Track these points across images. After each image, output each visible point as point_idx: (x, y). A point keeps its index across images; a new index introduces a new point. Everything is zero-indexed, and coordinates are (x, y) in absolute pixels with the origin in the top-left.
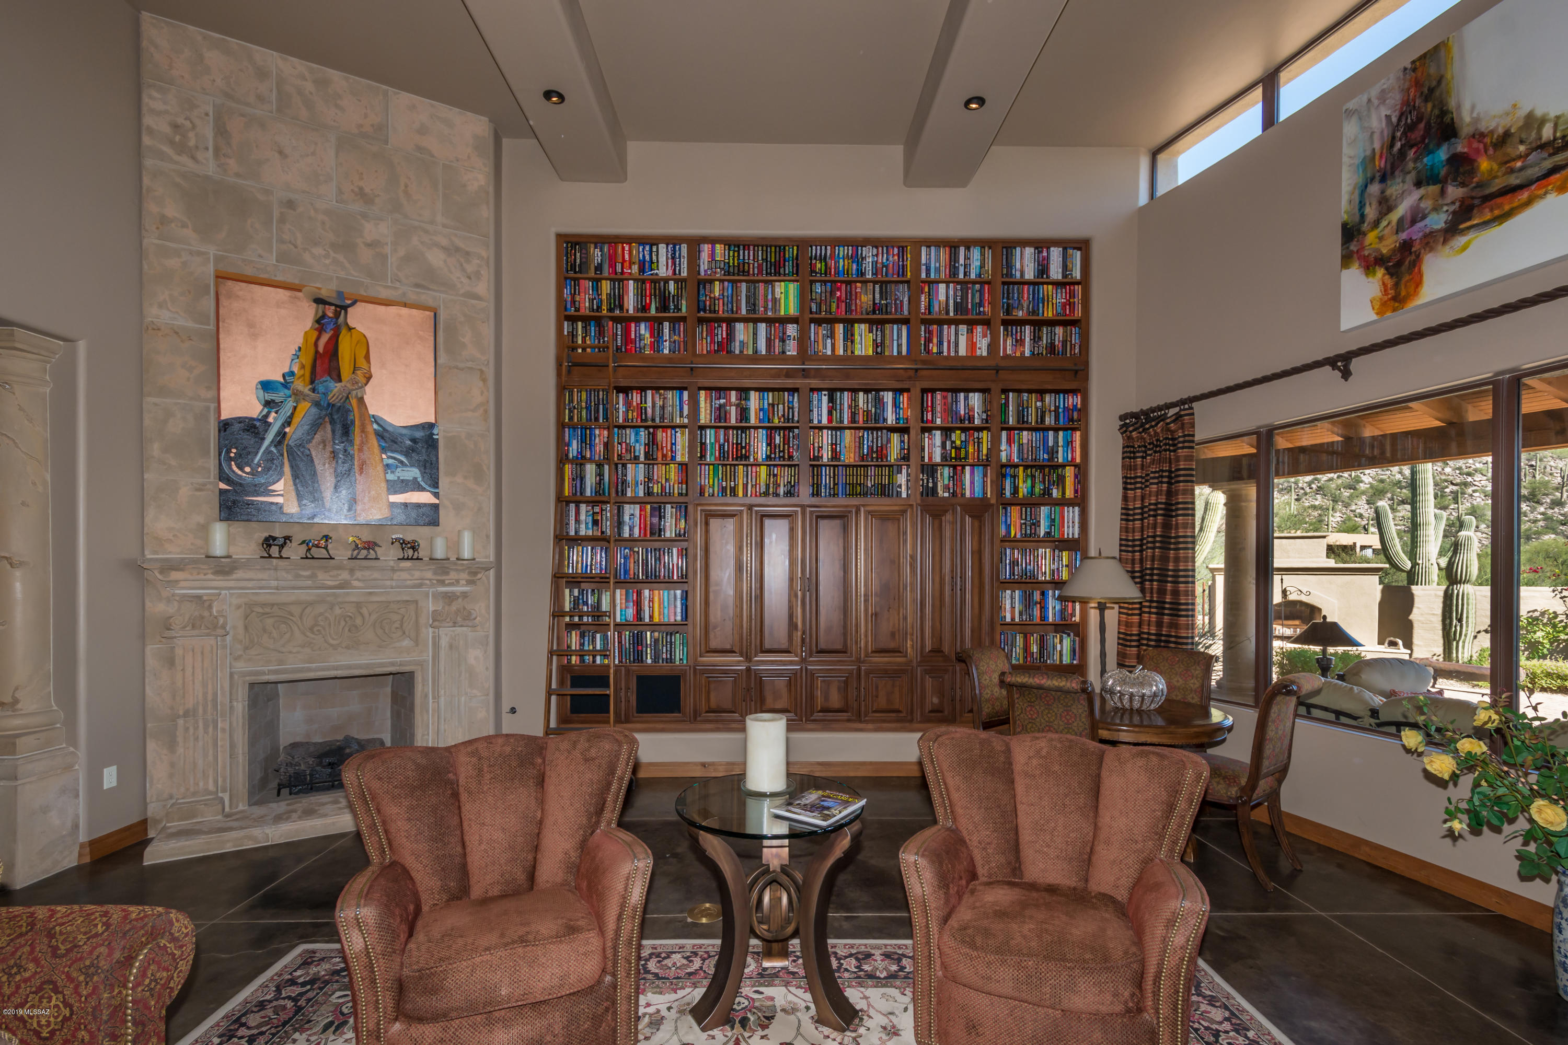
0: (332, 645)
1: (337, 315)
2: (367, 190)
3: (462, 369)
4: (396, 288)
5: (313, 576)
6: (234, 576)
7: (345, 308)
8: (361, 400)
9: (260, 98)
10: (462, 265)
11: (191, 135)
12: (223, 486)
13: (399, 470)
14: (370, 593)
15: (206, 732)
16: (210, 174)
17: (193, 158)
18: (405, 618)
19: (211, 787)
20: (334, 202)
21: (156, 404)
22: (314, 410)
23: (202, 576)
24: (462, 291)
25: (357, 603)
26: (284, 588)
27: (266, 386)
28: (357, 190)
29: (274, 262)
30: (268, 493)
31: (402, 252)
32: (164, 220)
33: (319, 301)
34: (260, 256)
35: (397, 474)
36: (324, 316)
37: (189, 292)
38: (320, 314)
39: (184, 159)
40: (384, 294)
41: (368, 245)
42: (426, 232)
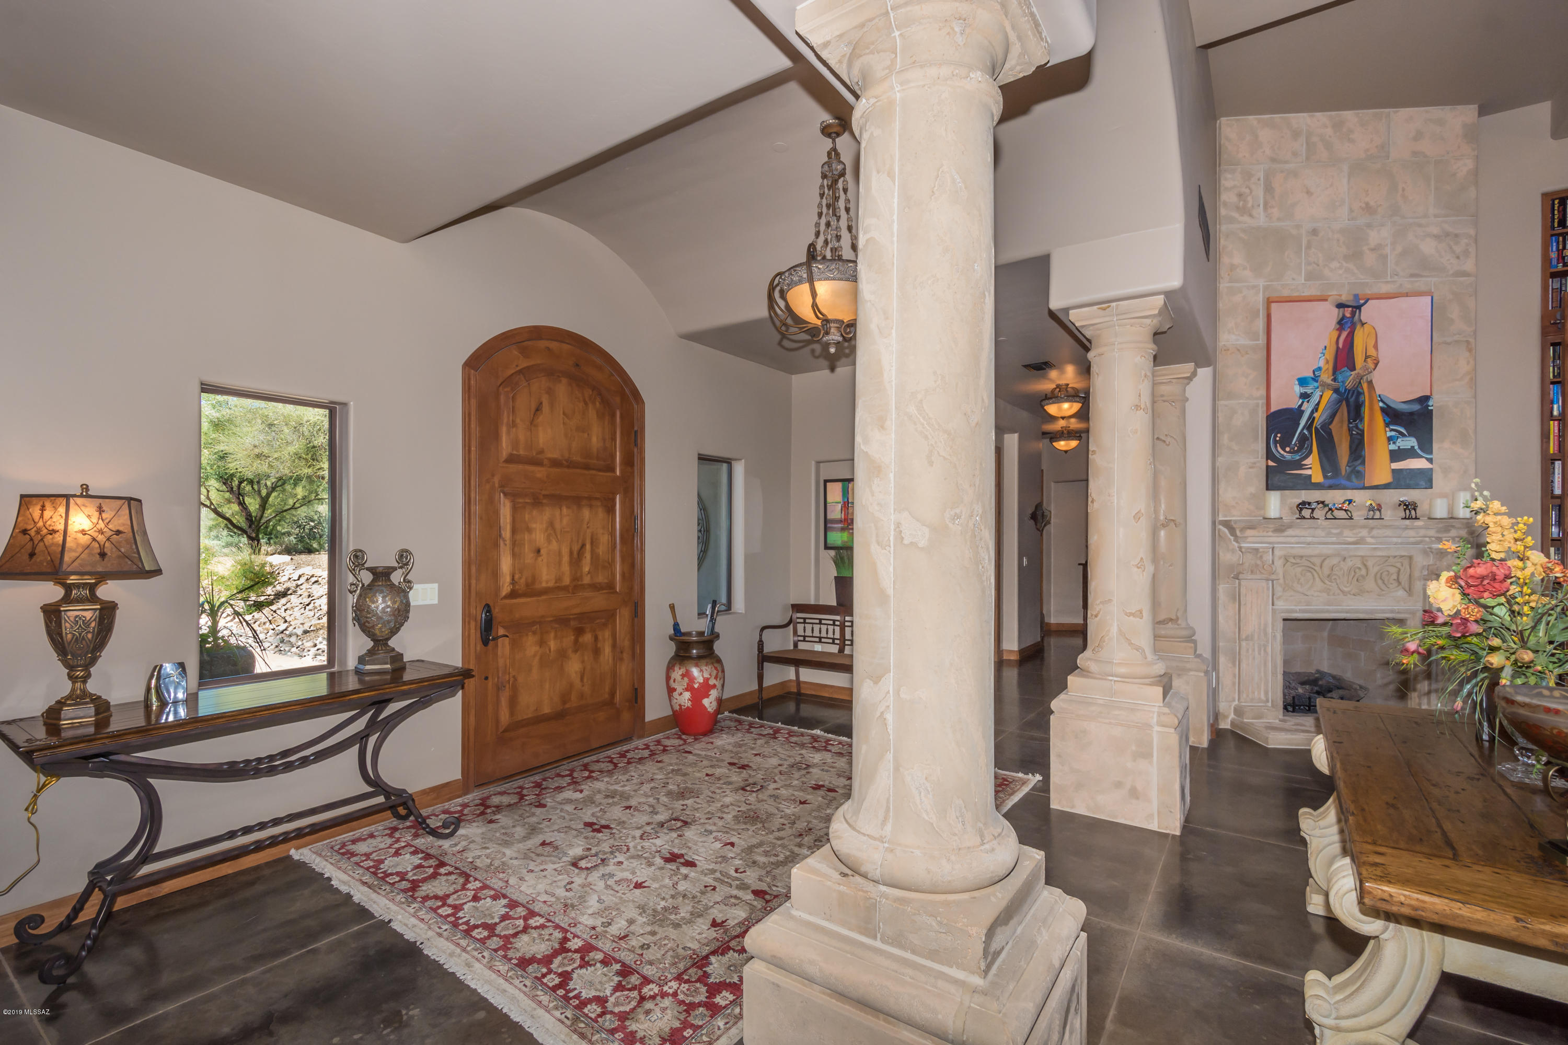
0: (1343, 592)
1: (1353, 314)
2: (1372, 203)
3: (1449, 344)
4: (1394, 282)
5: (1340, 534)
6: (1286, 533)
7: (1359, 307)
8: (1370, 383)
9: (1295, 154)
10: (1451, 248)
11: (1249, 198)
12: (1271, 463)
13: (1399, 440)
14: (1375, 549)
15: (1260, 654)
16: (1261, 224)
17: (1251, 216)
18: (1402, 571)
19: (1263, 697)
20: (1347, 221)
21: (1226, 406)
22: (1335, 396)
23: (1265, 534)
24: (1451, 272)
25: (1362, 557)
26: (1314, 543)
27: (1302, 382)
28: (1364, 205)
29: (1303, 282)
30: (1301, 467)
31: (1399, 249)
32: (1233, 268)
33: (1340, 306)
34: (1293, 279)
35: (1398, 444)
36: (1344, 317)
37: (1247, 318)
38: (1341, 315)
39: (1246, 218)
40: (1385, 289)
41: (1372, 250)
42: (1420, 225)
